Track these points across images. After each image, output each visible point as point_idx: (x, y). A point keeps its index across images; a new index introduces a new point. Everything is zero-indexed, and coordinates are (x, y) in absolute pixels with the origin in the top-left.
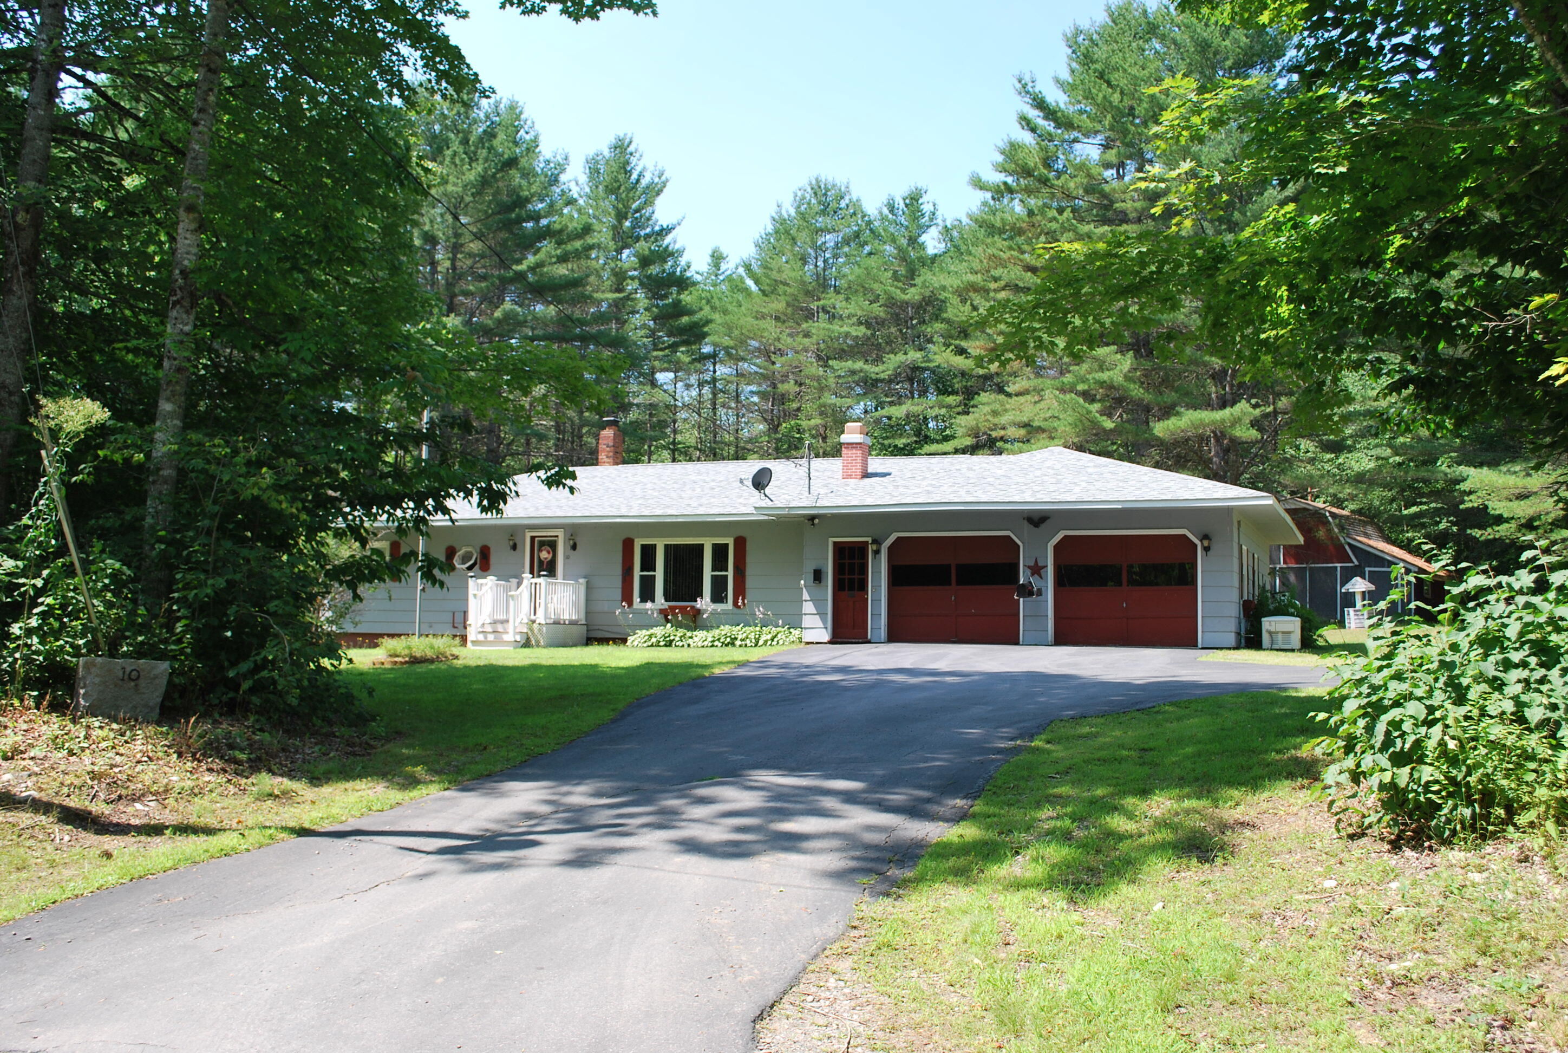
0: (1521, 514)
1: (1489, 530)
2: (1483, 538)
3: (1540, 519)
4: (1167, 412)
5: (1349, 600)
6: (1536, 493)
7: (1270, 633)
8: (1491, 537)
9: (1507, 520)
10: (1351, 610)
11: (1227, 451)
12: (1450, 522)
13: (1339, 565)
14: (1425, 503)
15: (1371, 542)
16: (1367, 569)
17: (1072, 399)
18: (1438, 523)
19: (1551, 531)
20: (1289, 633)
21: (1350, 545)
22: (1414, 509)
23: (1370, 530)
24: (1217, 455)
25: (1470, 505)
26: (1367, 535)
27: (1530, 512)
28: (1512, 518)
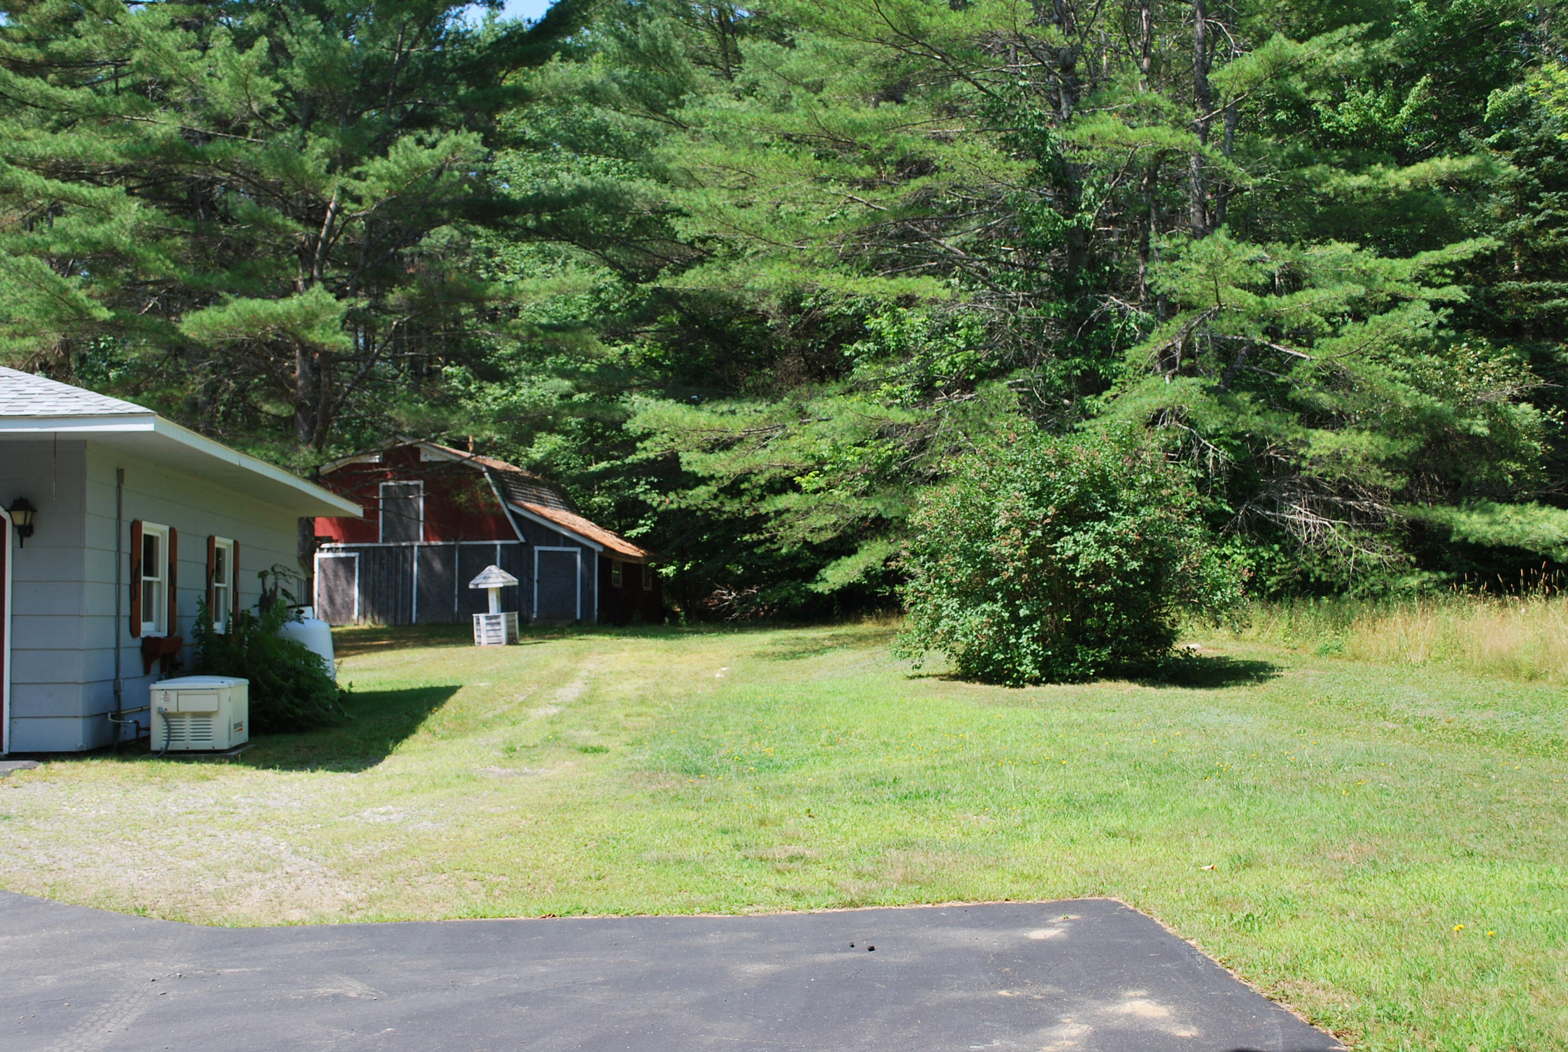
0: (724, 472)
1: (672, 495)
2: (662, 508)
3: (748, 480)
4: (206, 298)
5: (479, 601)
6: (740, 440)
7: (166, 716)
8: (675, 506)
9: (703, 481)
10: (482, 616)
11: (316, 370)
12: (651, 483)
13: (497, 542)
14: (617, 458)
15: (547, 512)
16: (537, 549)
17: (29, 265)
18: (633, 486)
19: (762, 498)
20: (207, 715)
21: (511, 512)
22: (604, 465)
23: (546, 494)
24: (303, 373)
25: (642, 455)
26: (542, 501)
27: (737, 468)
28: (712, 477)
